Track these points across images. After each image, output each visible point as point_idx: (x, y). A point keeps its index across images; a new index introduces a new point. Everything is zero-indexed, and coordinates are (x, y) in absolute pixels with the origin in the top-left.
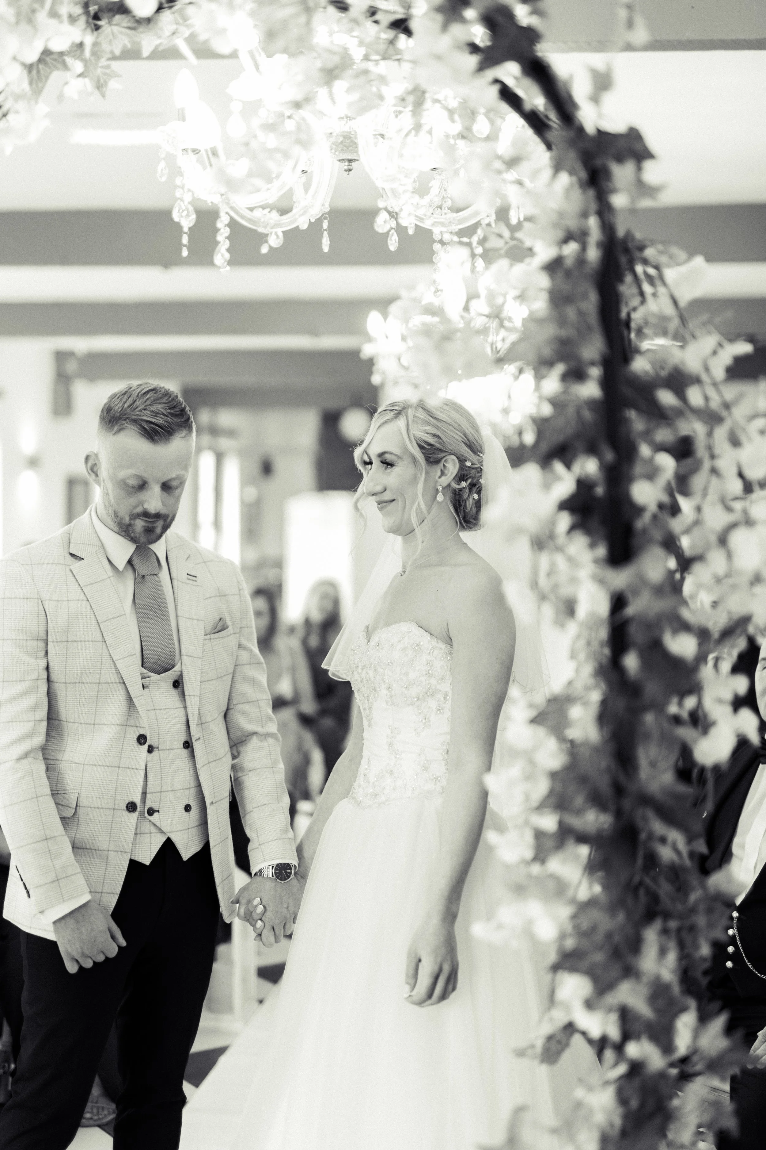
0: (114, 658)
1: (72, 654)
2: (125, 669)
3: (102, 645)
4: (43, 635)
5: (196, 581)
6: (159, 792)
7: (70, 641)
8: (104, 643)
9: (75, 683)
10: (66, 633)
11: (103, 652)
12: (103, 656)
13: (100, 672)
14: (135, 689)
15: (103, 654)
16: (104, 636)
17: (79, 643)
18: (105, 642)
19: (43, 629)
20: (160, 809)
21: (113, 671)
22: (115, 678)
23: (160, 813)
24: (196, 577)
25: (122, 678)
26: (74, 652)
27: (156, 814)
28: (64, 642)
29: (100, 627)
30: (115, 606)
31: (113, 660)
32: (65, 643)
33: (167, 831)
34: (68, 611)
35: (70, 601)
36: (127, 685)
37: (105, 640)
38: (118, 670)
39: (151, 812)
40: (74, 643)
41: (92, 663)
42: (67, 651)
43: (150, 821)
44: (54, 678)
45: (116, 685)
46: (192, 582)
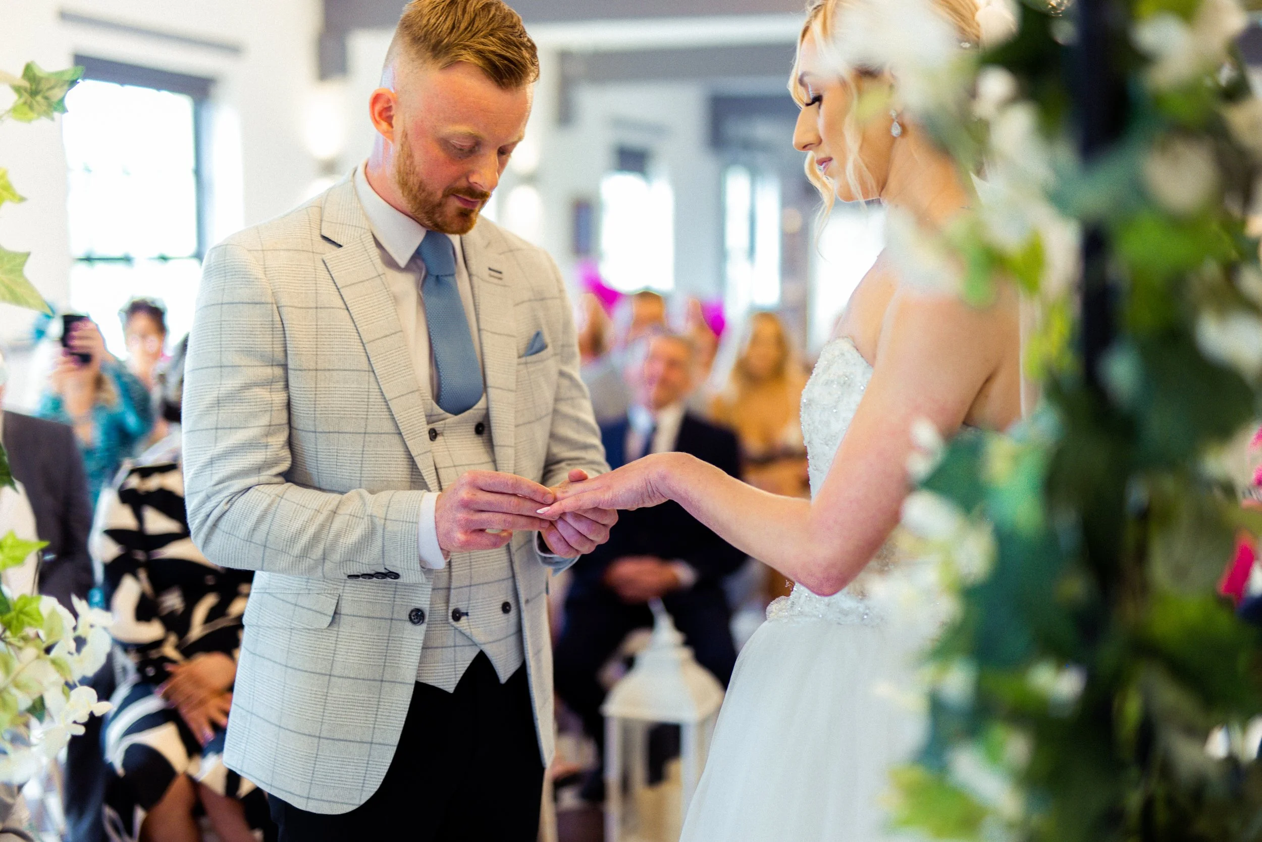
0: (387, 396)
1: (323, 389)
2: (402, 413)
3: (369, 376)
4: (279, 356)
5: (500, 279)
6: (467, 586)
7: (321, 370)
8: (371, 374)
9: (329, 432)
10: (315, 357)
11: (371, 387)
12: (371, 394)
13: (365, 417)
14: (419, 443)
15: (370, 390)
16: (372, 362)
17: (334, 373)
18: (373, 371)
19: (280, 349)
20: (469, 611)
21: (385, 414)
22: (388, 426)
23: (469, 617)
24: (500, 273)
25: (397, 427)
26: (327, 386)
27: (464, 619)
28: (312, 370)
29: (365, 349)
30: (387, 318)
31: (385, 398)
32: (314, 373)
33: (480, 642)
34: (317, 325)
35: (321, 308)
36: (404, 437)
37: (372, 368)
38: (393, 415)
39: (457, 615)
40: (327, 373)
41: (355, 403)
42: (316, 384)
43: (456, 629)
44: (299, 423)
45: (390, 436)
46: (496, 281)
